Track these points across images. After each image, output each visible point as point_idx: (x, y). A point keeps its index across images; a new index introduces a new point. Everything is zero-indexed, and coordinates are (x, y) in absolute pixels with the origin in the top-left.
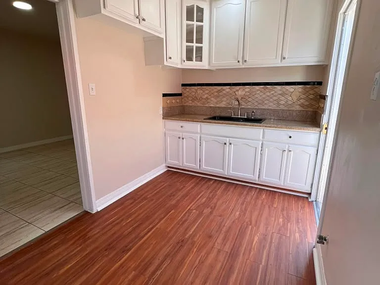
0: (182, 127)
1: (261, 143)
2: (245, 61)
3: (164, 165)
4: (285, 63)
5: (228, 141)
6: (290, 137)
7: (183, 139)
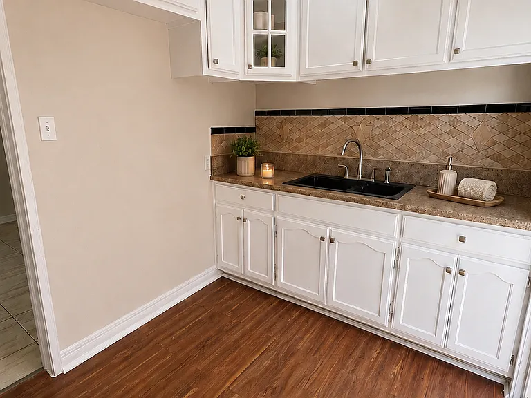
0: (242, 197)
1: (395, 246)
2: (369, 62)
3: (215, 267)
4: (458, 63)
5: (328, 234)
6: (462, 239)
7: (245, 221)
